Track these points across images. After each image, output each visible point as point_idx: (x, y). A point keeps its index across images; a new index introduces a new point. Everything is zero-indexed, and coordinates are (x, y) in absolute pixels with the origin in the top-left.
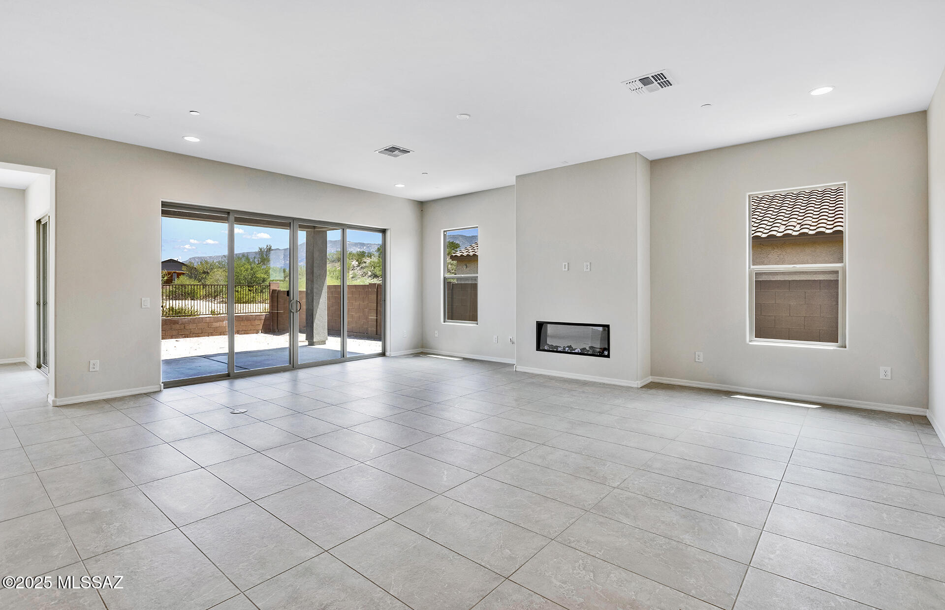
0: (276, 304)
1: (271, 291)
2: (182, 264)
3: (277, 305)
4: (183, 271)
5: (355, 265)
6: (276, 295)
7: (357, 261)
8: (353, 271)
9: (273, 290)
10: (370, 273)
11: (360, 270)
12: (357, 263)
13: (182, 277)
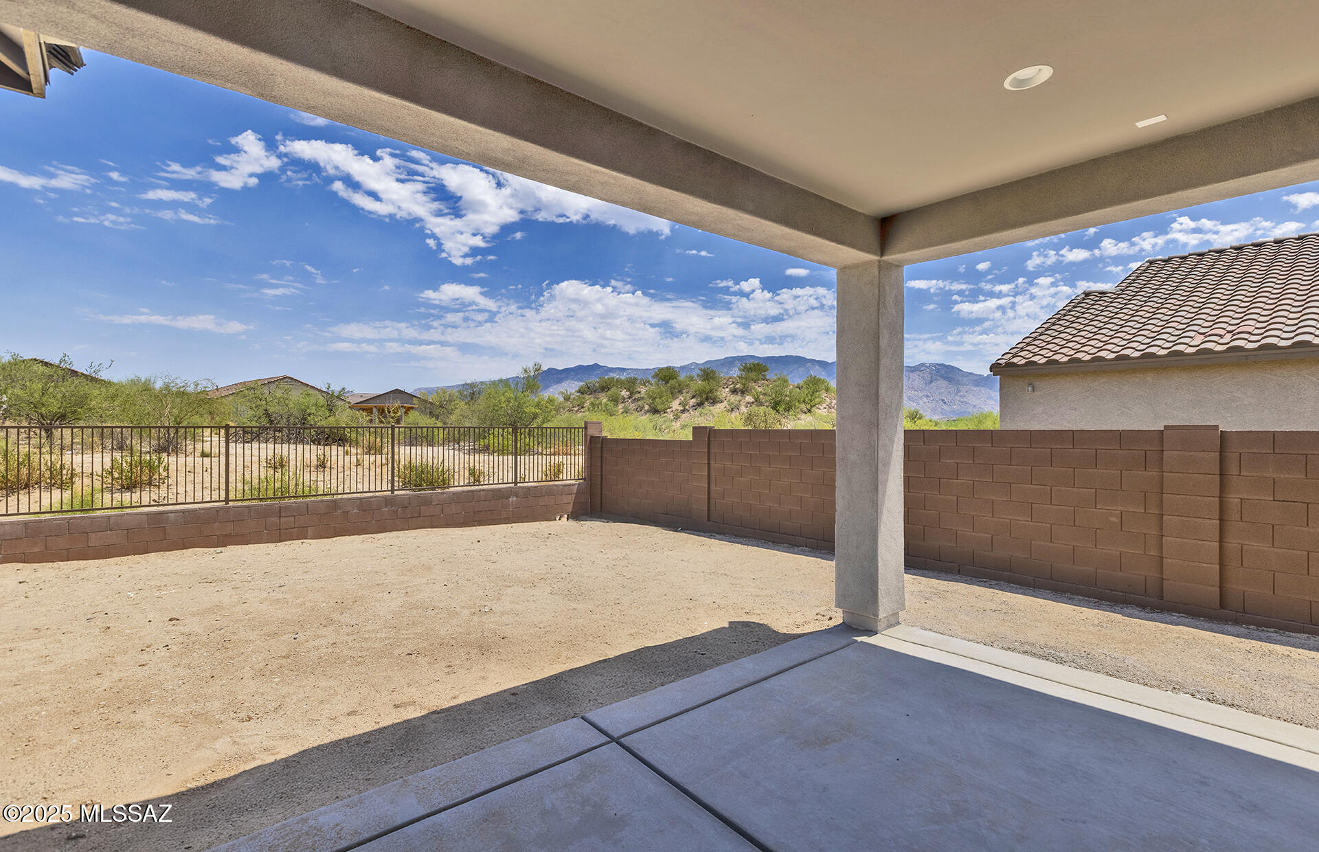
0: (600, 464)
1: (589, 437)
2: (411, 396)
3: (602, 466)
4: (414, 404)
5: (626, 397)
6: (599, 446)
7: (628, 390)
8: (623, 405)
9: (591, 437)
10: (647, 407)
11: (633, 403)
12: (628, 393)
13: (411, 413)
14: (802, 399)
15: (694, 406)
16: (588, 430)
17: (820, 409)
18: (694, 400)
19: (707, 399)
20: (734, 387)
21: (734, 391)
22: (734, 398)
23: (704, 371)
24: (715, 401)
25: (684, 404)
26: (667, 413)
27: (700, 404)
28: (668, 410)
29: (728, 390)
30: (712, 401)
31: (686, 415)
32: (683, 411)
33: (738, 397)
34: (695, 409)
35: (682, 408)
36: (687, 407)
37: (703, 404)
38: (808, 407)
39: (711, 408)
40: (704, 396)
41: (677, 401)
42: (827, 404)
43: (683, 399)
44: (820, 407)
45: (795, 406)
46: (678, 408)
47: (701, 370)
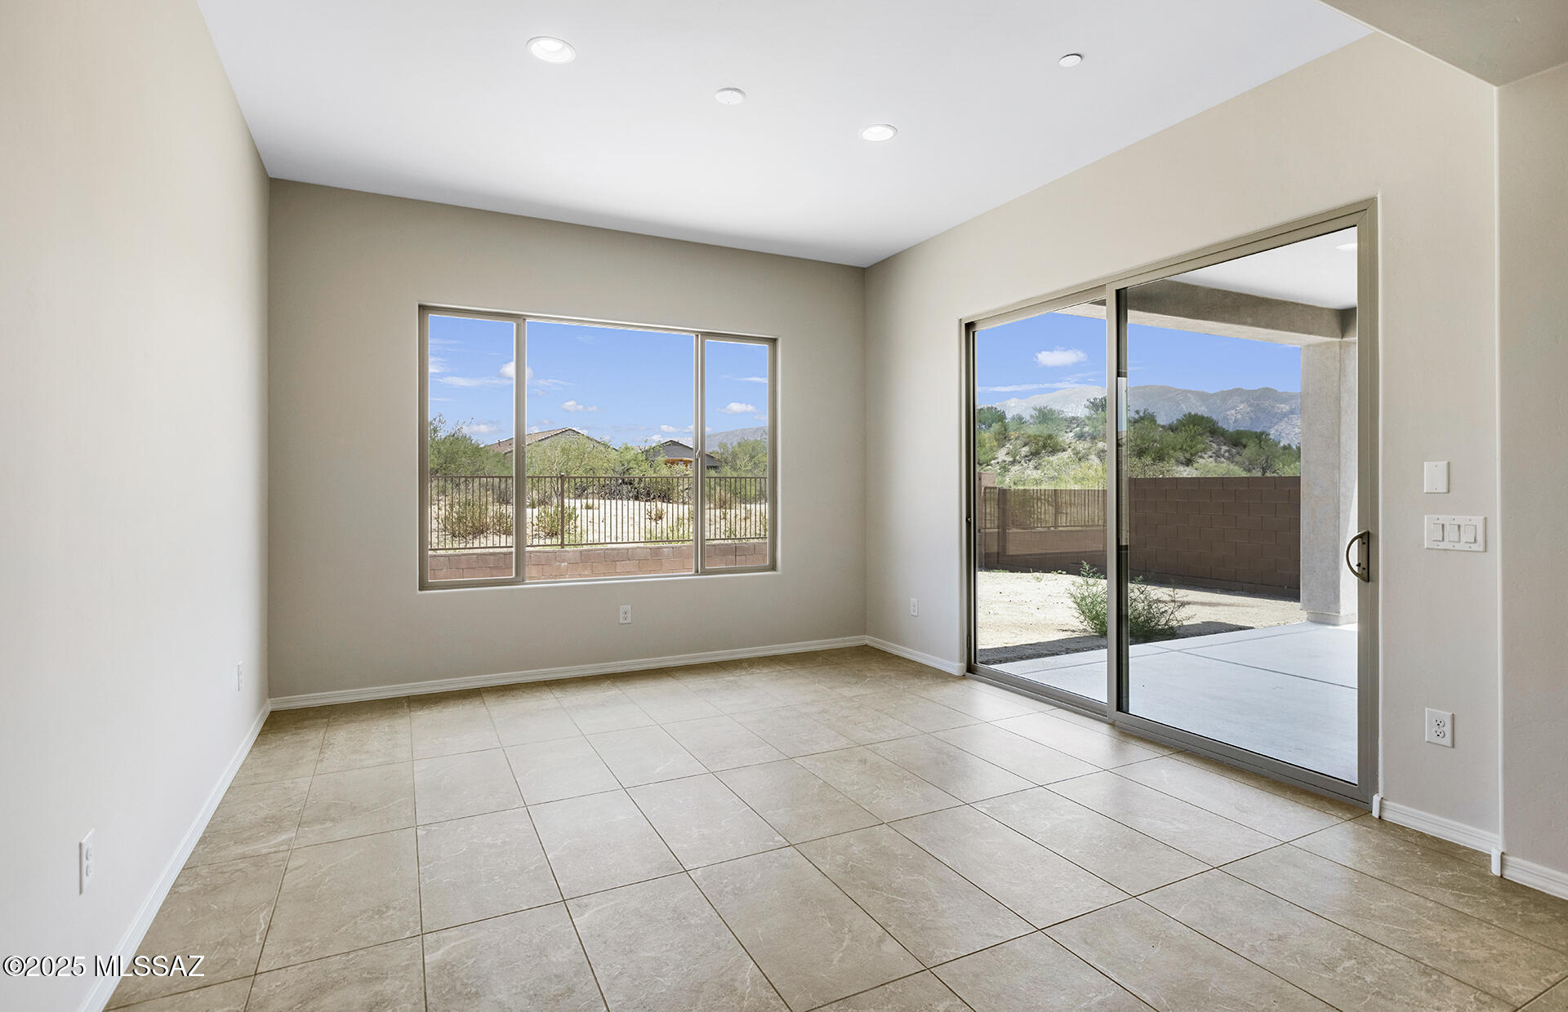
14: (1180, 446)
15: (1027, 456)
16: (982, 480)
17: (1203, 458)
18: (1026, 449)
19: (1044, 447)
20: (1080, 430)
21: (1081, 437)
22: (1081, 446)
23: (1040, 411)
24: (1055, 449)
25: (1012, 453)
26: (991, 465)
27: (1035, 454)
28: (993, 462)
29: (1071, 434)
30: (1051, 449)
31: (1017, 467)
32: (1013, 462)
33: (1087, 444)
34: (1030, 461)
35: (1011, 459)
36: (1017, 458)
37: (1039, 454)
38: (1188, 455)
39: (1051, 458)
40: (1041, 443)
41: (1004, 451)
42: (1214, 451)
43: (1011, 447)
44: (1204, 455)
45: (1168, 454)
46: (1006, 459)
47: (1035, 409)
